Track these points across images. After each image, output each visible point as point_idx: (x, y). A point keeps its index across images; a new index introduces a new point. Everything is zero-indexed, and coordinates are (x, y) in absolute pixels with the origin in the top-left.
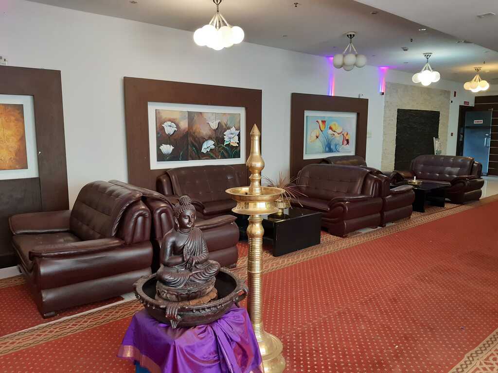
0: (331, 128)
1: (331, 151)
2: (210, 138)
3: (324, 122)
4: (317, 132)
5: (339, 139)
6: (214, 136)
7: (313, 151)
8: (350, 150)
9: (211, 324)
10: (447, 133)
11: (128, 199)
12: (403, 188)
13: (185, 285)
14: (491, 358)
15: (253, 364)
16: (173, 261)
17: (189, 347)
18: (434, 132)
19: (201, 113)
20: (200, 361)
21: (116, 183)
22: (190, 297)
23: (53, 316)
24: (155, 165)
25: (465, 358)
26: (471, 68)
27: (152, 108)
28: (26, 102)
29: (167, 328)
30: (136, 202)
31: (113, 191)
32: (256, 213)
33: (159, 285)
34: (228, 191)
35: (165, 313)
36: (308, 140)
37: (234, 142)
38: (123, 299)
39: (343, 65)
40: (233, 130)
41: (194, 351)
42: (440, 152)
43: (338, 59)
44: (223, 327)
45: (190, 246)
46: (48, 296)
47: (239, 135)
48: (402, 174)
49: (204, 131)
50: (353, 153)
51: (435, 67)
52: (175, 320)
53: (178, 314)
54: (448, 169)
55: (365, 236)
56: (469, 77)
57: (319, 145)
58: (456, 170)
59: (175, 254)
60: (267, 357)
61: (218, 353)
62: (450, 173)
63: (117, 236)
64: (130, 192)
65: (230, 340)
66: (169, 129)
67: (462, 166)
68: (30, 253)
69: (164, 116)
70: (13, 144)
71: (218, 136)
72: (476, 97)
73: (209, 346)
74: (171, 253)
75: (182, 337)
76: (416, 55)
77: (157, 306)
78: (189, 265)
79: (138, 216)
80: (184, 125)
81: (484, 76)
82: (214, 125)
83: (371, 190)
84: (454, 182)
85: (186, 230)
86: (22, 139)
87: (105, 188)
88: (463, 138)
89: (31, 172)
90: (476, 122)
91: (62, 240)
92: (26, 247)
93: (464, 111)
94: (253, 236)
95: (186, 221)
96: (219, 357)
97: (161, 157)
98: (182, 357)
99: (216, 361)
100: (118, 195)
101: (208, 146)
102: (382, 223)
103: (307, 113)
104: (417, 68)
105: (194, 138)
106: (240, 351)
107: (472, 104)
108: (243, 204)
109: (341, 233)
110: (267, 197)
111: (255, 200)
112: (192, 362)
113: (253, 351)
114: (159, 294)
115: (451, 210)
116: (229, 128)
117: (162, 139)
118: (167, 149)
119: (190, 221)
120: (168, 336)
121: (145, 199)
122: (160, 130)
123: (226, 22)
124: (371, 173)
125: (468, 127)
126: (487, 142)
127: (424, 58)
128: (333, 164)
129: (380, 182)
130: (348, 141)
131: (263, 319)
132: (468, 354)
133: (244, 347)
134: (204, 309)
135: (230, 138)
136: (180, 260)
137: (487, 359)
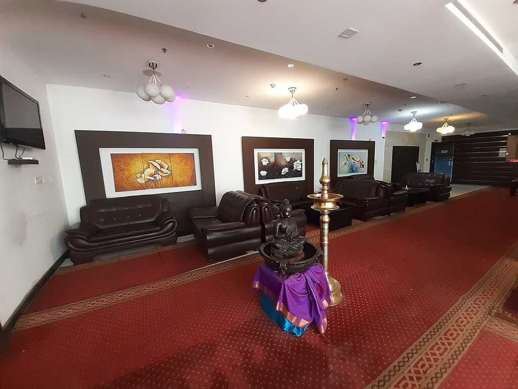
0: (353, 159)
1: (353, 172)
2: (286, 167)
3: (349, 155)
4: (345, 161)
5: (358, 165)
6: (288, 165)
7: (343, 172)
8: (364, 171)
9: (303, 272)
10: (424, 159)
11: (248, 200)
12: (401, 193)
13: (287, 250)
14: (478, 301)
15: (326, 296)
16: (280, 236)
17: (292, 285)
18: (416, 159)
19: (281, 153)
20: (298, 293)
21: (240, 192)
22: (290, 257)
23: (213, 261)
24: (258, 182)
25: (460, 300)
26: (442, 119)
27: (256, 151)
28: (195, 151)
29: (278, 274)
30: (252, 202)
31: (240, 196)
32: (326, 209)
33: (272, 249)
34: (308, 196)
35: (279, 266)
36: (340, 166)
37: (299, 168)
38: (247, 253)
39: (363, 122)
40: (298, 161)
41: (294, 287)
42: (421, 170)
43: (360, 119)
44: (309, 274)
45: (289, 227)
46: (210, 251)
47: (301, 164)
48: (397, 184)
49: (283, 163)
50: (366, 173)
51: (419, 119)
52: (284, 269)
53: (286, 267)
54: (427, 180)
55: (378, 221)
56: (440, 125)
57: (346, 168)
58: (432, 181)
59: (281, 232)
60: (333, 292)
61: (307, 289)
62: (428, 183)
63: (243, 221)
64: (248, 197)
65: (314, 282)
66: (265, 163)
67: (436, 179)
68: (202, 229)
69: (262, 156)
70: (190, 173)
71: (290, 165)
72: (443, 137)
73: (303, 285)
74: (279, 232)
75: (288, 279)
76: (407, 113)
77: (274, 262)
78: (289, 239)
79: (253, 210)
80: (272, 160)
81: (450, 123)
82: (288, 159)
83: (381, 194)
84: (431, 188)
85: (287, 219)
86: (194, 170)
87: (236, 195)
88: (434, 162)
89: (198, 187)
90: (443, 152)
91: (214, 222)
92: (199, 226)
93: (435, 145)
94: (324, 222)
95: (287, 214)
96: (308, 291)
97: (261, 178)
98: (289, 291)
99: (306, 293)
100: (242, 199)
101: (285, 170)
102: (388, 213)
103: (339, 151)
104: (407, 121)
105: (278, 167)
106: (319, 288)
107: (440, 141)
108: (318, 203)
109: (365, 219)
110: (333, 200)
111: (325, 201)
112: (293, 293)
113: (326, 289)
114: (273, 254)
115: (430, 205)
116: (296, 161)
117: (261, 168)
118: (264, 173)
119: (289, 214)
120: (280, 279)
121: (256, 201)
122: (260, 163)
123: (297, 102)
124: (381, 184)
125: (436, 155)
126: (451, 163)
127: (412, 115)
128: (355, 179)
129: (387, 189)
130: (363, 166)
131: (329, 270)
132: (461, 298)
133: (321, 285)
134: (300, 264)
135: (297, 166)
136: (284, 236)
137: (475, 301)
